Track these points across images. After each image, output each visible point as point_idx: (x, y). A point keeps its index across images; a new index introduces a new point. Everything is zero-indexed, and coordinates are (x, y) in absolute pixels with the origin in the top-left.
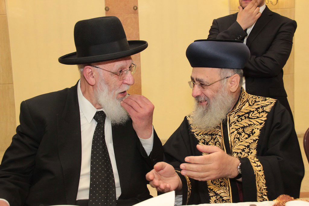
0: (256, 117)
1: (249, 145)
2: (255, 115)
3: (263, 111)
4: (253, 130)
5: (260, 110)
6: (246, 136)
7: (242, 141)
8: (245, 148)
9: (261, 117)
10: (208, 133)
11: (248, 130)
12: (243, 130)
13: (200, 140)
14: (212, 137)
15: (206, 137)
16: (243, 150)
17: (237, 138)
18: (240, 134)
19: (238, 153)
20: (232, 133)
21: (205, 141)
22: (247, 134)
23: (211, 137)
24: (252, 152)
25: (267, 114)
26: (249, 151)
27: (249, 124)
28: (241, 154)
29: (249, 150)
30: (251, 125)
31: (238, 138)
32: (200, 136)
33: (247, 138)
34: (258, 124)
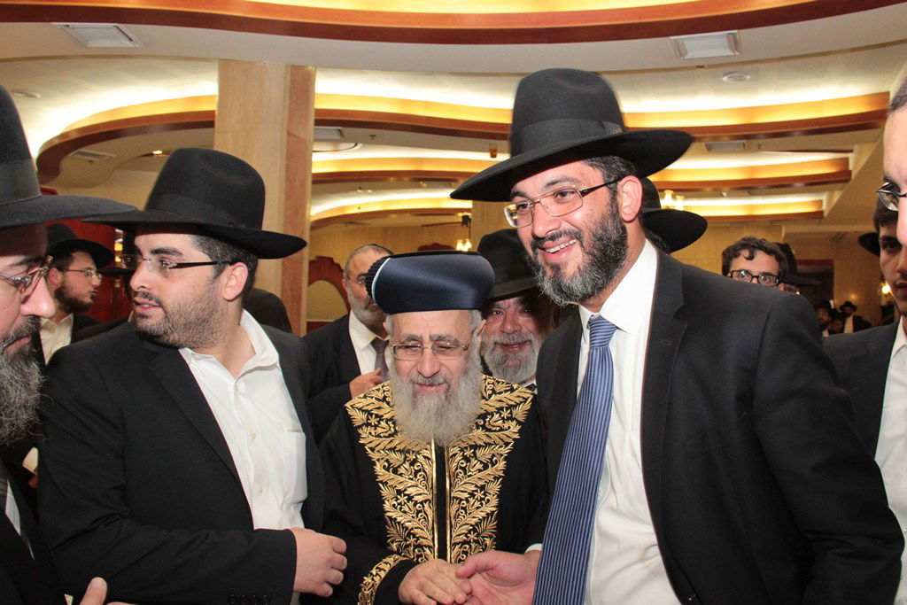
0: (498, 428)
1: (484, 485)
2: (495, 424)
3: (511, 418)
4: (493, 456)
5: (505, 414)
6: (479, 466)
7: (471, 475)
8: (477, 491)
9: (506, 430)
10: (395, 447)
11: (484, 454)
12: (474, 453)
13: (378, 460)
14: (406, 457)
15: (393, 455)
16: (472, 495)
17: (461, 468)
18: (467, 459)
19: (461, 500)
20: (452, 457)
21: (389, 464)
22: (482, 462)
23: (403, 456)
24: (488, 500)
25: (518, 427)
26: (483, 497)
27: (485, 443)
28: (468, 501)
29: (484, 494)
30: (490, 444)
31: (464, 469)
32: (378, 451)
33: (480, 471)
34: (502, 443)
